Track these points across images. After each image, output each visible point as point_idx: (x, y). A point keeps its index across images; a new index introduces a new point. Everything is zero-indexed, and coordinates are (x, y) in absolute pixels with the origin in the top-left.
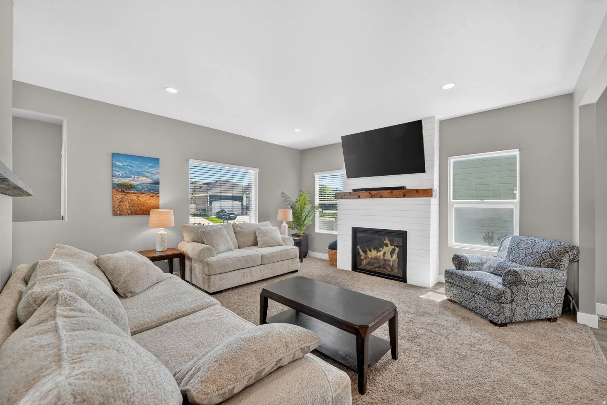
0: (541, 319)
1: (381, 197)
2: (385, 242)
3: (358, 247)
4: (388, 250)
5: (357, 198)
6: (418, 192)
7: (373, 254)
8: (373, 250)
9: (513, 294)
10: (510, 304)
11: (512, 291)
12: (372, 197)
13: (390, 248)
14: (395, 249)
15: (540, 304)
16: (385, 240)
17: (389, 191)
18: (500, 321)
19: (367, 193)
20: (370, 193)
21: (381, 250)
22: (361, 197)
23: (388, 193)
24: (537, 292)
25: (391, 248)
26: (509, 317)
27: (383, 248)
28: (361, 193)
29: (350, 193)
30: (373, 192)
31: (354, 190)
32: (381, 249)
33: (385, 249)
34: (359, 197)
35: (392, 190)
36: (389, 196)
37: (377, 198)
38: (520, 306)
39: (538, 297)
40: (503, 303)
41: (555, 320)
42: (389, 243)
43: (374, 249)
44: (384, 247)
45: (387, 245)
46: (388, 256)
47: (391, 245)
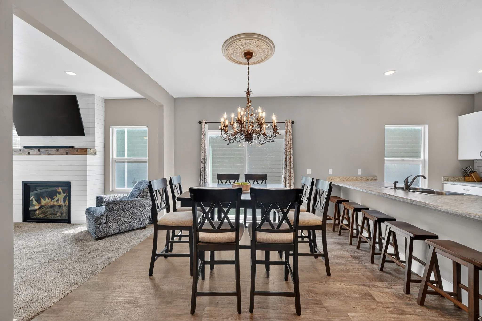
0: (132, 229)
1: (49, 154)
2: (58, 191)
4: (61, 197)
5: (27, 155)
6: (77, 151)
7: (47, 202)
8: (46, 199)
9: (108, 217)
10: (106, 224)
11: (107, 216)
14: (67, 196)
15: (131, 220)
16: (59, 189)
17: (56, 150)
18: (96, 236)
19: (36, 151)
20: (39, 150)
21: (55, 198)
22: (30, 154)
24: (129, 213)
25: (63, 195)
26: (105, 233)
27: (56, 196)
28: (31, 151)
29: (20, 150)
30: (42, 150)
31: (25, 147)
32: (55, 197)
33: (59, 196)
35: (58, 149)
36: (55, 153)
38: (114, 224)
39: (130, 216)
40: (99, 225)
41: (144, 227)
42: (62, 191)
43: (48, 198)
44: (58, 195)
45: (60, 193)
47: (64, 193)
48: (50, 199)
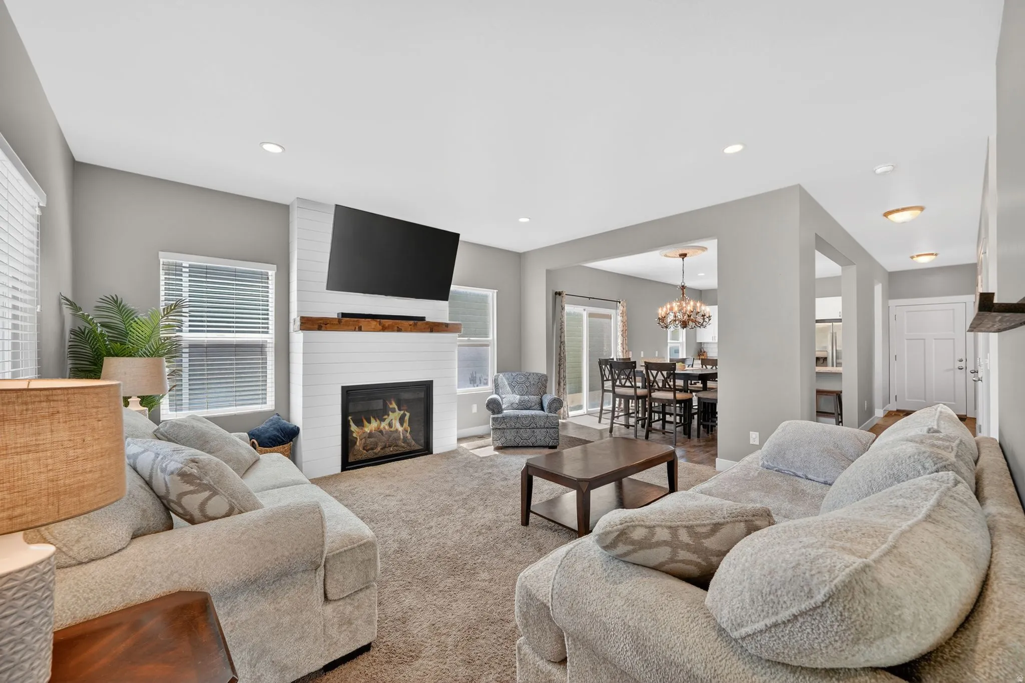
1: (399, 330)
2: (391, 406)
3: (350, 418)
4: (396, 417)
5: (355, 330)
6: (447, 327)
7: (372, 426)
8: (373, 420)
12: (384, 329)
13: (398, 414)
14: (405, 415)
16: (391, 404)
17: (411, 322)
20: (380, 323)
21: (385, 419)
22: (363, 329)
23: (410, 325)
27: (388, 415)
28: (362, 322)
29: (339, 320)
30: (387, 322)
31: (343, 315)
32: (386, 417)
33: (392, 415)
34: (360, 329)
36: (411, 329)
37: (393, 331)
42: (396, 406)
43: (374, 418)
44: (390, 413)
45: (393, 411)
46: (397, 425)
47: (400, 410)
48: (378, 420)
